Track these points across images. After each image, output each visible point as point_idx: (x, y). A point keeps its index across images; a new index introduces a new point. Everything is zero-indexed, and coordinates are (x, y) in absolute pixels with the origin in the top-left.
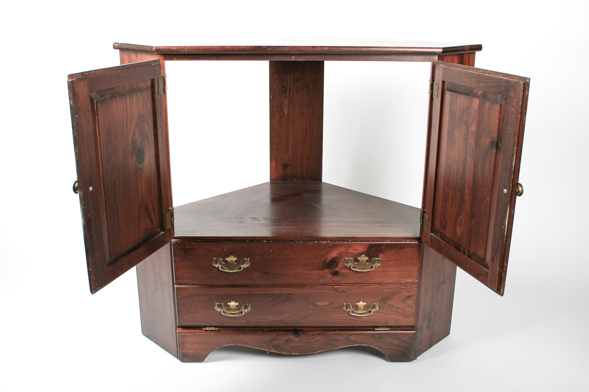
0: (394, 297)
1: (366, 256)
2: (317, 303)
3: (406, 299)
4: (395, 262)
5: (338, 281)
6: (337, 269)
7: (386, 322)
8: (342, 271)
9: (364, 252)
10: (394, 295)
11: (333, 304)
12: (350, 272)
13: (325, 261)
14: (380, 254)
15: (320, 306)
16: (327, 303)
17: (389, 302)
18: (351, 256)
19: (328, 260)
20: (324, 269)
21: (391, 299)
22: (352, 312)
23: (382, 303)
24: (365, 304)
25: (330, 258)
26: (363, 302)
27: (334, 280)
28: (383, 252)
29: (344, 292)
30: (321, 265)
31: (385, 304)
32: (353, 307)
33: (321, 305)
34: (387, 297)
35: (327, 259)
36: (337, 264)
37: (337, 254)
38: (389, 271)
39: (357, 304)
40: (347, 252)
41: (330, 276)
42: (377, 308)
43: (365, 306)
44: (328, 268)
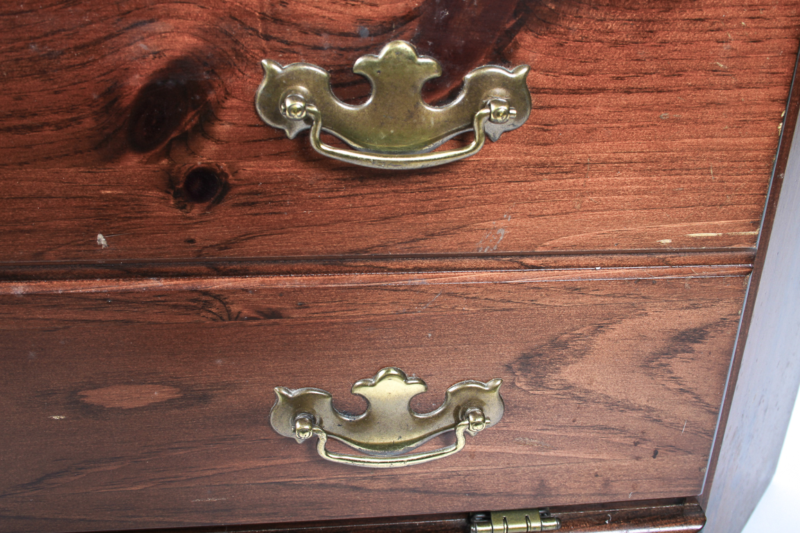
0: (599, 340)
1: (422, 47)
2: (93, 397)
3: (670, 352)
4: (624, 99)
5: (226, 245)
6: (207, 154)
7: (542, 488)
8: (249, 168)
9: (408, 18)
10: (599, 329)
11: (204, 398)
12: (308, 174)
13: (112, 94)
14: (527, 38)
15: (121, 410)
16: (158, 394)
17: (570, 373)
18: (312, 53)
19: (136, 82)
20: (114, 156)
21: (582, 354)
22: (334, 443)
23: (521, 383)
24: (417, 388)
25: (151, 66)
26: (403, 376)
27: (194, 233)
28: (546, 22)
29: (275, 314)
30: (88, 123)
31: (538, 383)
32: (337, 408)
33: (126, 405)
34: (556, 344)
35: (127, 72)
36: (209, 115)
37: (204, 33)
38: (580, 168)
39: (362, 391)
40: (276, 20)
41: (162, 208)
42: (494, 412)
43: (414, 405)
44: (139, 147)
